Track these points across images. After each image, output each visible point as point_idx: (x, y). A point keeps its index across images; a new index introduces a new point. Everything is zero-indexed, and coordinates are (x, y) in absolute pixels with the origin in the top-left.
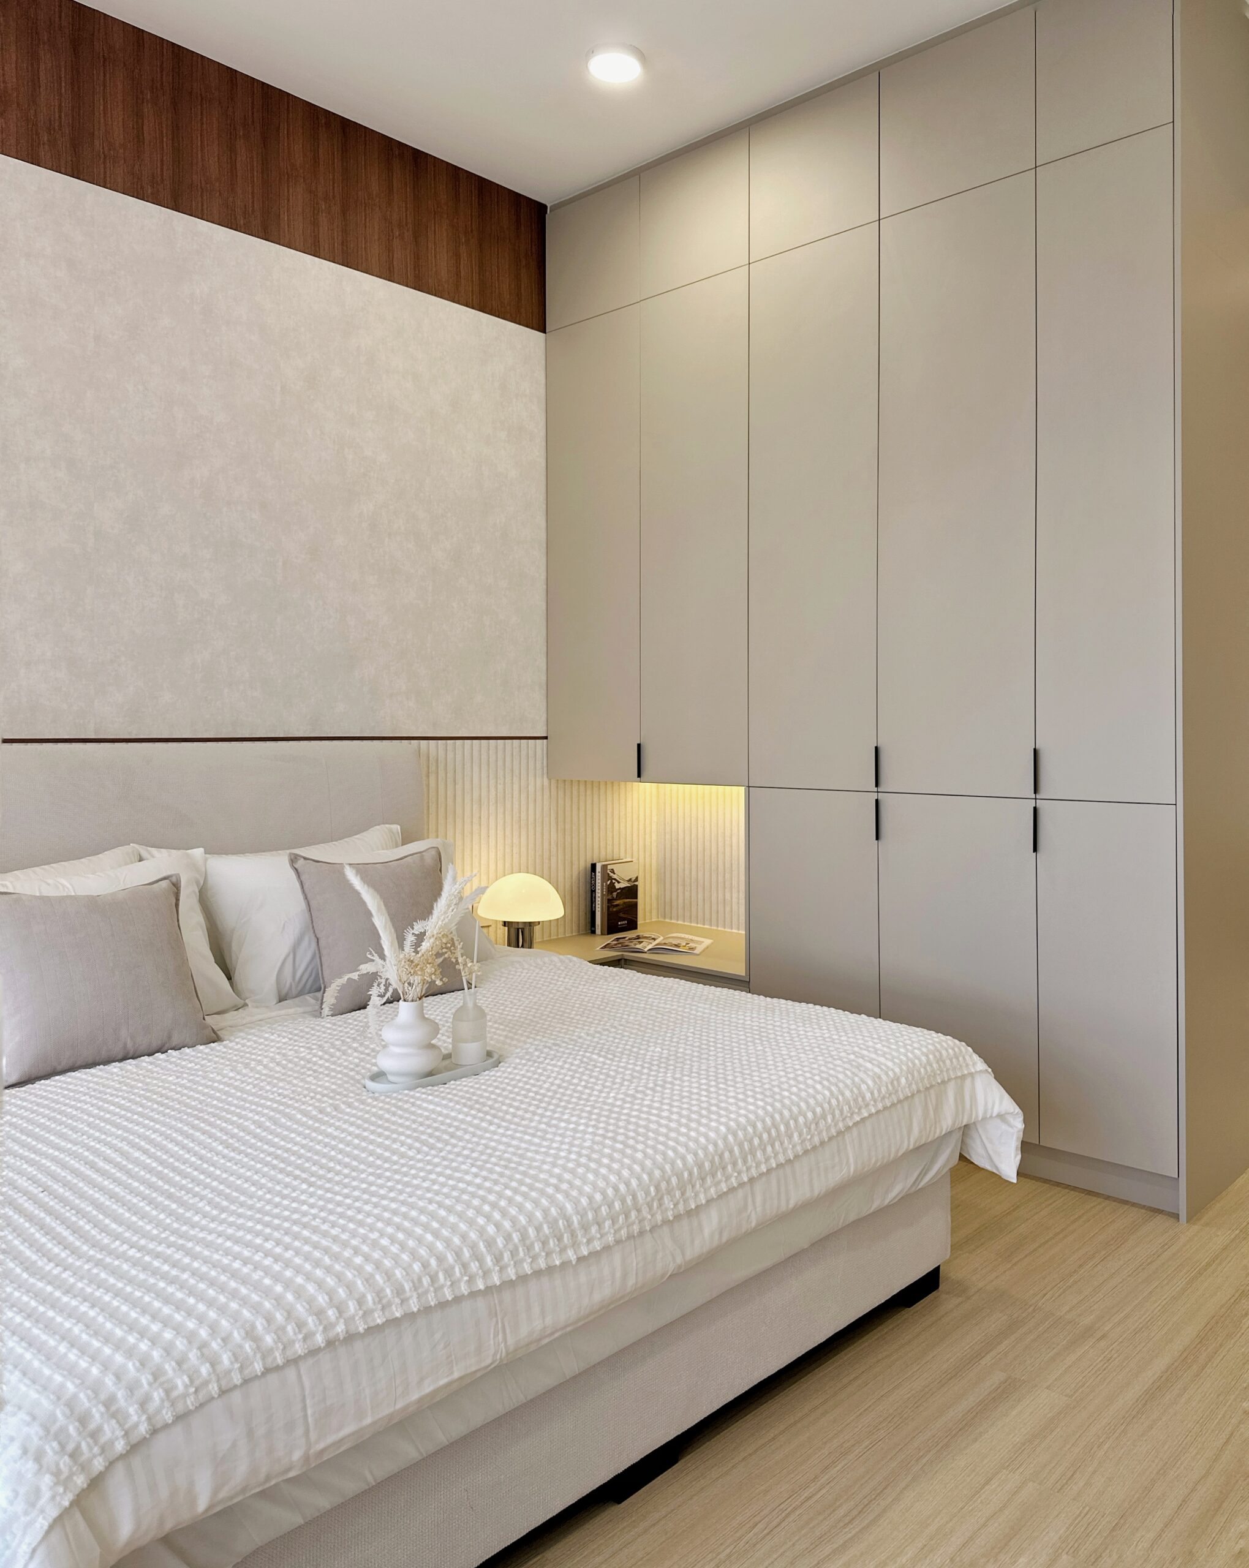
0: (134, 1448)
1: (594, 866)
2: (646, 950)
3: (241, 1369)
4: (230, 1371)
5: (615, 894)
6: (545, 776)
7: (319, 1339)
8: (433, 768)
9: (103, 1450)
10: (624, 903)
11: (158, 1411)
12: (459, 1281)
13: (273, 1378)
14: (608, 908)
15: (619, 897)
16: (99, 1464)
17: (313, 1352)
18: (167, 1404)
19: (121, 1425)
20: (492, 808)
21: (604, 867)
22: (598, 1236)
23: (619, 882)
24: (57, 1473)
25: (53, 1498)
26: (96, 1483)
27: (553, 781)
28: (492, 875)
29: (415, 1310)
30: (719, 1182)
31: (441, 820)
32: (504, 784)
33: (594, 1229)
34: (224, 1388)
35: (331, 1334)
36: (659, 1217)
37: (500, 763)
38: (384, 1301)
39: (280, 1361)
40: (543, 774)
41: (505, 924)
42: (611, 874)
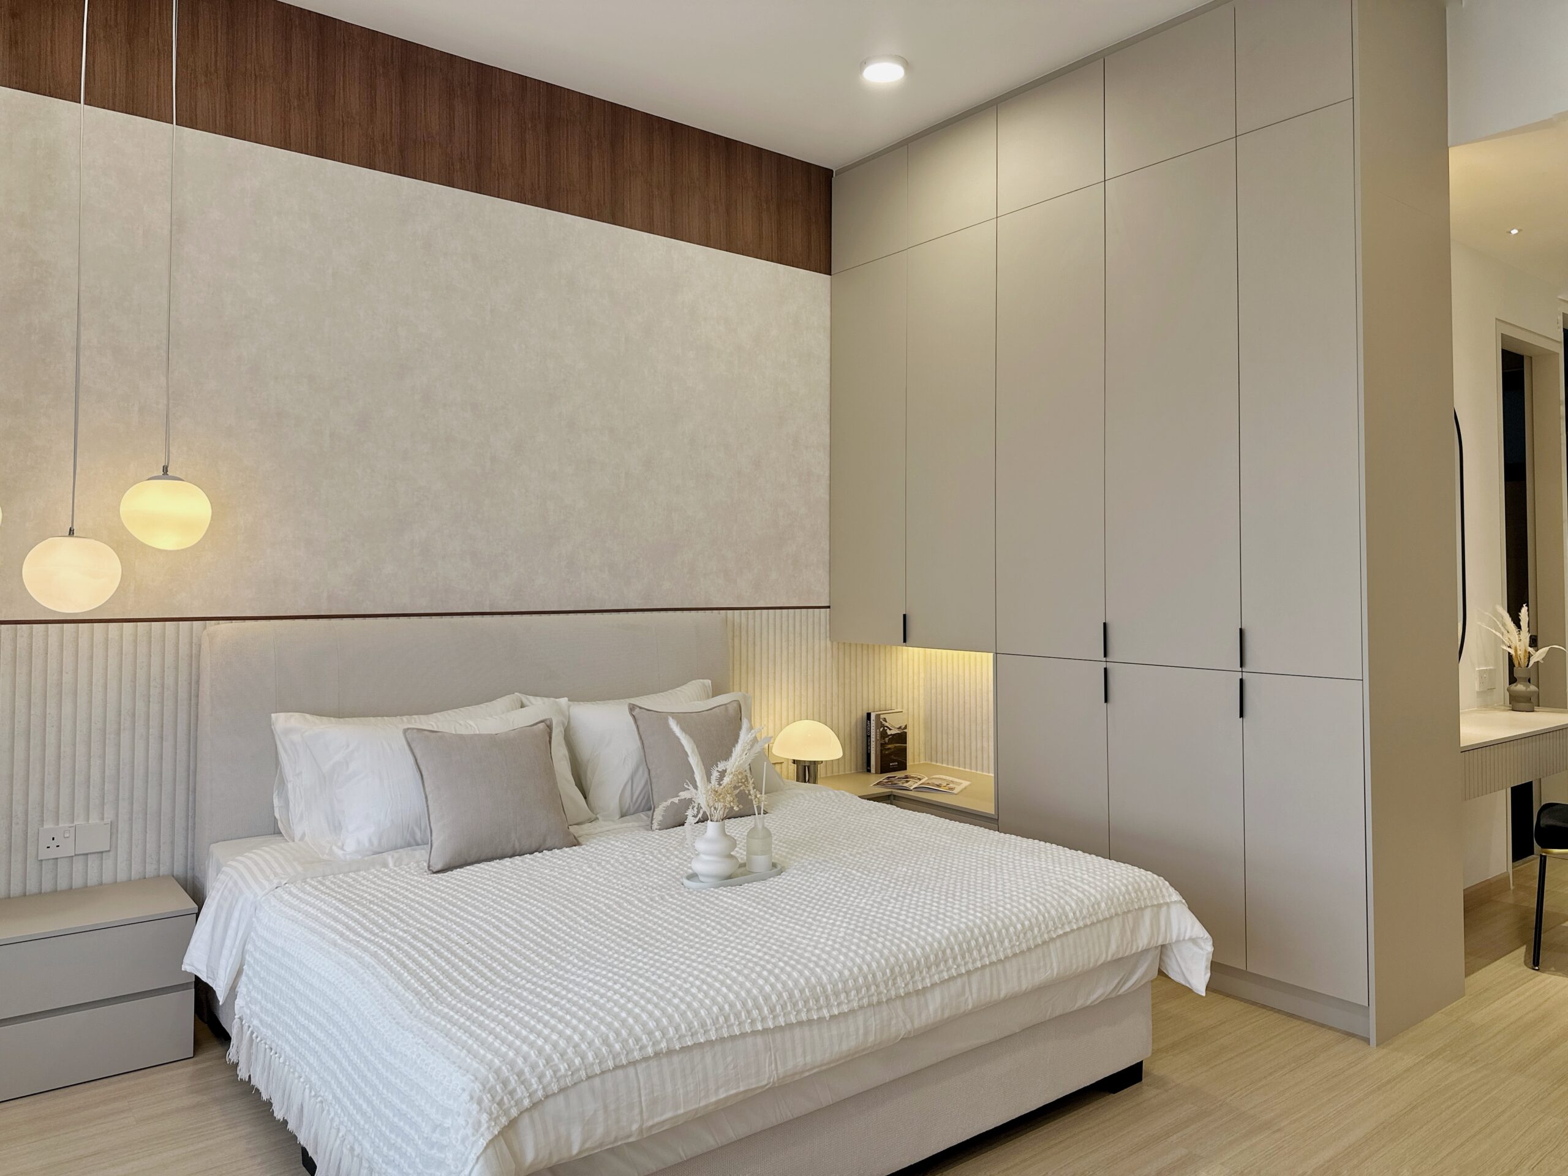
0: (535, 1105)
1: (869, 715)
2: (912, 788)
3: (600, 1063)
4: (593, 1064)
5: (887, 739)
6: (828, 639)
7: (650, 1051)
8: (737, 633)
9: (517, 1104)
10: (895, 747)
11: (549, 1084)
12: (744, 1022)
13: (620, 1073)
14: (881, 750)
15: (891, 741)
16: (514, 1112)
17: (646, 1059)
18: (554, 1080)
19: (527, 1090)
20: (784, 666)
21: (878, 716)
22: (846, 1001)
23: (890, 729)
24: (490, 1114)
25: (488, 1128)
26: (513, 1123)
27: (835, 643)
28: (784, 721)
29: (714, 1038)
30: (942, 971)
31: (744, 675)
33: (843, 996)
34: (590, 1075)
35: (658, 1048)
36: (893, 993)
38: (693, 1030)
39: (624, 1062)
40: (826, 638)
41: (794, 762)
42: (884, 723)
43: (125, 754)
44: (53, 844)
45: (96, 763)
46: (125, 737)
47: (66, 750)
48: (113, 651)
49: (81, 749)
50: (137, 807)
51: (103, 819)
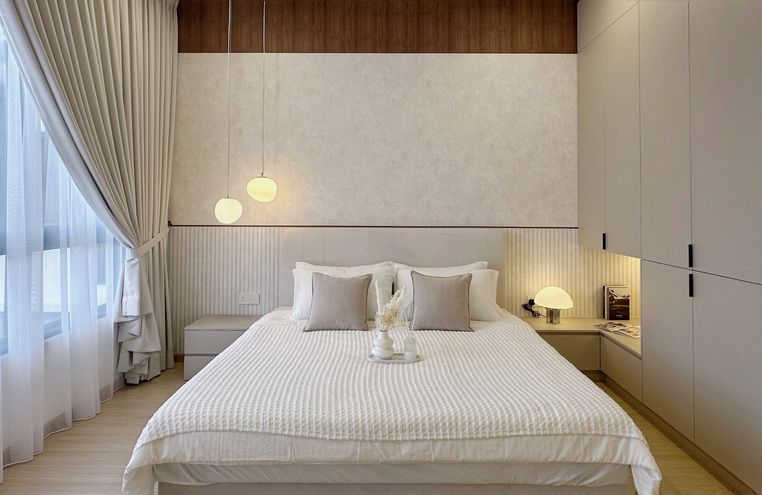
0: (171, 436)
1: (604, 287)
2: (612, 331)
3: (203, 426)
4: (200, 426)
5: (614, 302)
6: (577, 244)
7: (227, 428)
9: (164, 432)
10: (620, 307)
11: (180, 429)
12: (279, 428)
13: (210, 433)
14: (610, 308)
15: (616, 303)
16: (162, 436)
17: (224, 431)
18: (182, 427)
19: (170, 428)
21: (608, 288)
22: (342, 434)
23: (616, 296)
24: (150, 433)
25: (147, 438)
26: (161, 440)
27: (582, 249)
29: (260, 431)
30: (412, 435)
32: (554, 247)
33: (341, 431)
34: (198, 430)
35: (232, 428)
36: (374, 438)
37: (552, 238)
38: (252, 425)
39: (214, 429)
40: (576, 244)
42: (612, 292)
43: (264, 272)
44: (243, 299)
45: (255, 274)
46: (264, 265)
47: (247, 268)
48: (259, 237)
49: (251, 269)
50: (267, 290)
51: (257, 293)
